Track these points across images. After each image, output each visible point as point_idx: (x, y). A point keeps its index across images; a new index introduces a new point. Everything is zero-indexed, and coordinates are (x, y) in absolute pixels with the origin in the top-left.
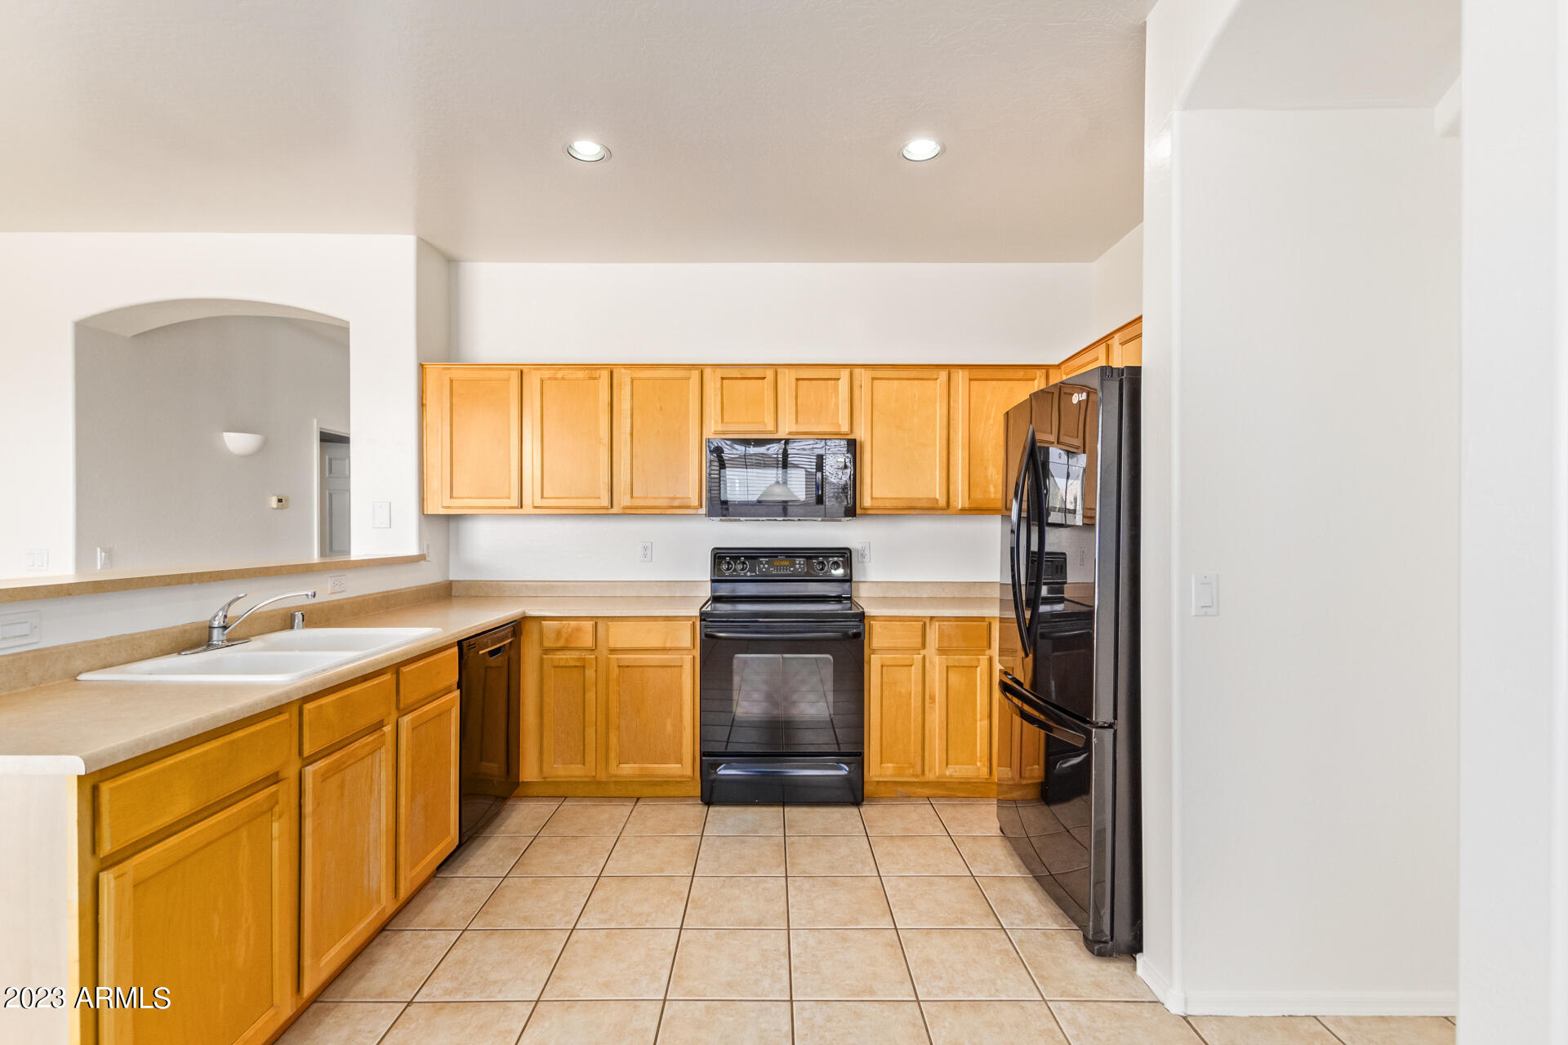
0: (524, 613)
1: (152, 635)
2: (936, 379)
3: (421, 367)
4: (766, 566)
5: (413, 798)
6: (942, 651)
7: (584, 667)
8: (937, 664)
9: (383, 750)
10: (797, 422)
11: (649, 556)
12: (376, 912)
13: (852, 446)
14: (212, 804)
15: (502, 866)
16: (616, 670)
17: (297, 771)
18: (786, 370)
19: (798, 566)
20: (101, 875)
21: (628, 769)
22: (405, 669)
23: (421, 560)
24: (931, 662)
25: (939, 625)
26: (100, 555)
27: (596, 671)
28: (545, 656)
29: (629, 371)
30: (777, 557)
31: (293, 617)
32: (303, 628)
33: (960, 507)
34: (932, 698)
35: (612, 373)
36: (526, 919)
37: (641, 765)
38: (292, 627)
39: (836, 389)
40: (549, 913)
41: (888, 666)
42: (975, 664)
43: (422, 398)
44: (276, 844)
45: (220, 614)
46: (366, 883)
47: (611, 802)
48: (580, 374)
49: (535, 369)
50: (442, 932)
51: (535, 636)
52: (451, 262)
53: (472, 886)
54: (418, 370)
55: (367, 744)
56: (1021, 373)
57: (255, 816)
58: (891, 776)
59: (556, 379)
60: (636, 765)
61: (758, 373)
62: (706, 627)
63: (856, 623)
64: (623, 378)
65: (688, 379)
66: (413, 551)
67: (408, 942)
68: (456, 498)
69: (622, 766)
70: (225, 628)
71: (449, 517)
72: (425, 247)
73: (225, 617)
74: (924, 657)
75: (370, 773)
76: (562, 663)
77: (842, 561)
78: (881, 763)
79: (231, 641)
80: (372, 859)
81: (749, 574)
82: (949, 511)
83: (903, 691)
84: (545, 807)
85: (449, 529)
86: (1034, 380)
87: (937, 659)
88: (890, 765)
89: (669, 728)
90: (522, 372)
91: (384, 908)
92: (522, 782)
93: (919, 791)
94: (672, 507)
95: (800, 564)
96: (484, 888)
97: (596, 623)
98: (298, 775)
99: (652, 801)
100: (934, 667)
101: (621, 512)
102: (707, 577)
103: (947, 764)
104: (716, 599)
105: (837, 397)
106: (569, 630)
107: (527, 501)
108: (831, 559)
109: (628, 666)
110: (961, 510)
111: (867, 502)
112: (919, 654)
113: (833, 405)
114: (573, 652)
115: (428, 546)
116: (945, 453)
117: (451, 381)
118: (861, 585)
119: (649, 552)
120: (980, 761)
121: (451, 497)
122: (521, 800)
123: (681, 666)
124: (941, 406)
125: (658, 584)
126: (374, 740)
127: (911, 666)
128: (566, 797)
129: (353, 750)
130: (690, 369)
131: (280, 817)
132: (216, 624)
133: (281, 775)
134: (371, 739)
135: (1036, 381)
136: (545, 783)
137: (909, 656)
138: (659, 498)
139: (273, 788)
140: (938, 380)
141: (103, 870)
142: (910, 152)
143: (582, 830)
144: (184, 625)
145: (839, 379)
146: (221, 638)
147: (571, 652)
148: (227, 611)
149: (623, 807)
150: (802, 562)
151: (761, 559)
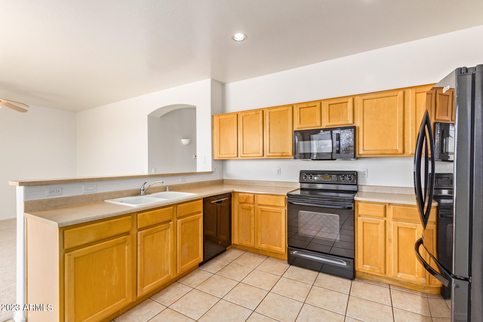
0: (233, 190)
1: (125, 191)
2: (397, 96)
3: (212, 116)
4: (320, 177)
5: (182, 244)
6: (395, 219)
7: (250, 209)
8: (392, 225)
9: (170, 229)
10: (329, 121)
11: (279, 173)
12: (167, 276)
13: (354, 129)
14: (102, 239)
15: (216, 270)
16: (260, 211)
17: (136, 233)
18: (325, 102)
19: (333, 178)
20: (65, 254)
21: (264, 246)
22: (178, 206)
23: (212, 173)
24: (389, 224)
25: (393, 207)
26: (153, 170)
27: (254, 211)
28: (239, 205)
29: (268, 110)
30: (325, 174)
31: (166, 188)
32: (169, 191)
33: (410, 153)
34: (390, 240)
35: (263, 111)
36: (211, 290)
37: (268, 246)
38: (166, 191)
39: (346, 106)
40: (218, 290)
41: (367, 223)
42: (414, 227)
43: (213, 126)
44: (126, 252)
45: (143, 187)
46: (163, 267)
47: (259, 256)
48: (253, 113)
49: (241, 113)
50: (188, 287)
51: (237, 198)
52: (223, 85)
53: (204, 274)
54: (211, 117)
55: (164, 226)
57: (118, 244)
58: (368, 271)
59: (246, 115)
60: (266, 245)
61: (314, 104)
62: (289, 199)
63: (349, 203)
64: (267, 113)
65: (288, 110)
66: (210, 170)
67: (179, 287)
68: (221, 155)
69: (262, 244)
70: (144, 190)
71: (223, 160)
72: (214, 82)
73: (144, 187)
74: (385, 221)
75: (164, 235)
76: (244, 208)
77: (353, 177)
78: (363, 264)
79: (146, 194)
80: (165, 261)
82: (404, 155)
83: (374, 235)
84: (239, 253)
85: (223, 163)
87: (392, 223)
88: (368, 266)
89: (277, 234)
90: (237, 114)
91: (170, 275)
92: (234, 244)
93: (385, 280)
94: (282, 156)
95: (334, 177)
96: (207, 275)
97: (254, 195)
98: (136, 234)
99: (272, 259)
100: (391, 226)
101: (267, 157)
102: (298, 181)
103: (398, 272)
104: (302, 189)
105: (347, 109)
106: (246, 197)
107: (239, 155)
108: (348, 176)
109: (263, 211)
111: (361, 152)
112: (383, 219)
113: (345, 113)
114: (248, 204)
115: (215, 169)
116: (402, 129)
117: (219, 120)
118: (363, 187)
119: (279, 171)
120: (417, 274)
121: (220, 154)
122: (234, 249)
123: (281, 213)
125: (282, 183)
126: (166, 226)
127: (379, 224)
128: (247, 251)
129: (157, 228)
130: (289, 106)
131: (127, 245)
132: (142, 189)
133: (130, 233)
134: (164, 225)
136: (240, 245)
137: (377, 220)
138: (278, 153)
139: (125, 237)
140: (398, 96)
141: (66, 253)
143: (245, 264)
144: (135, 189)
145: (347, 102)
146: (143, 193)
147: (247, 204)
148: (144, 186)
149: (261, 259)
150: (335, 177)
151: (318, 175)
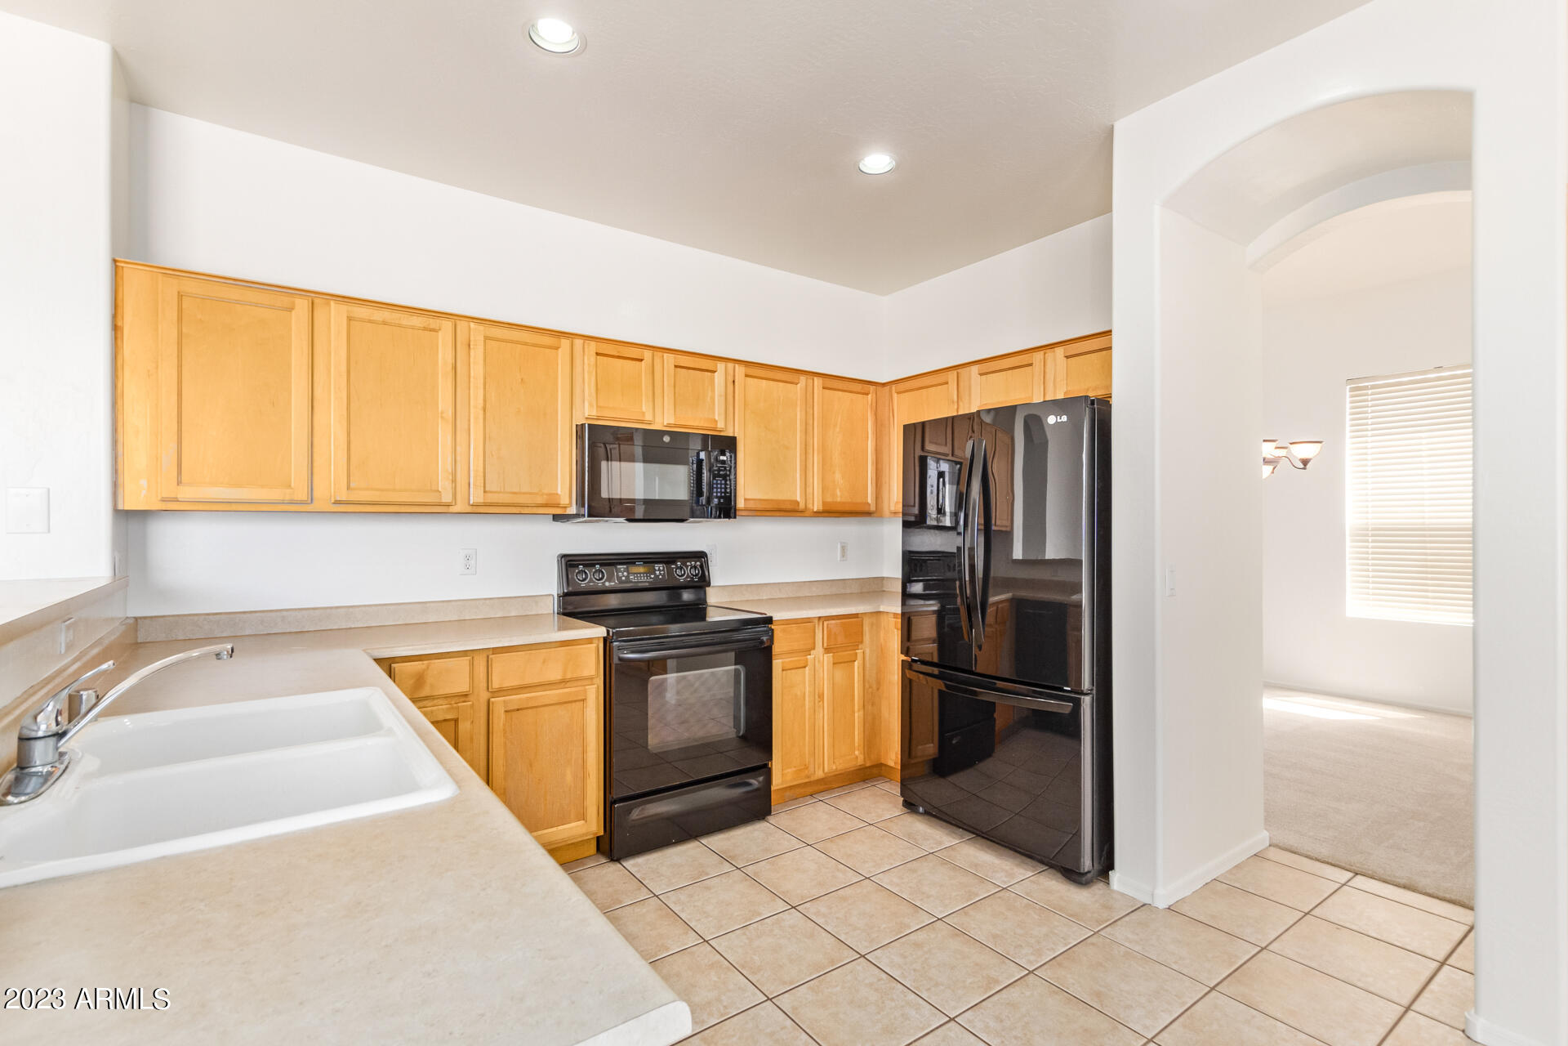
2: (796, 383)
3: (117, 265)
4: (624, 574)
6: (827, 650)
7: (457, 719)
8: (825, 662)
10: (675, 413)
11: (473, 569)
16: (503, 717)
18: (667, 355)
19: (658, 573)
24: (820, 661)
25: (825, 625)
27: (473, 721)
29: (481, 327)
30: (634, 563)
33: (815, 510)
34: (821, 697)
35: (456, 326)
39: (712, 382)
41: (787, 669)
42: (853, 658)
45: (50, 709)
48: (409, 321)
49: (338, 302)
56: (858, 387)
61: (634, 353)
62: (619, 647)
63: (765, 629)
64: (472, 337)
65: (556, 347)
68: (187, 485)
70: (59, 735)
74: (814, 658)
77: (700, 566)
78: (784, 770)
81: (607, 584)
83: (799, 693)
86: (867, 394)
87: (824, 658)
89: (569, 778)
94: (536, 505)
95: (659, 570)
97: (472, 658)
100: (823, 666)
101: (469, 509)
105: (712, 390)
106: (435, 672)
108: (689, 564)
109: (518, 710)
110: (816, 512)
111: (741, 503)
112: (811, 655)
113: (709, 398)
114: (440, 702)
116: (803, 457)
117: (179, 296)
119: (472, 562)
120: (858, 750)
121: (178, 483)
123: (583, 700)
124: (801, 411)
127: (805, 667)
130: (557, 337)
132: (39, 730)
135: (870, 395)
137: (803, 658)
138: (520, 493)
140: (798, 385)
142: (865, 166)
145: (714, 372)
147: (437, 701)
150: (661, 568)
151: (619, 567)
